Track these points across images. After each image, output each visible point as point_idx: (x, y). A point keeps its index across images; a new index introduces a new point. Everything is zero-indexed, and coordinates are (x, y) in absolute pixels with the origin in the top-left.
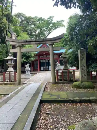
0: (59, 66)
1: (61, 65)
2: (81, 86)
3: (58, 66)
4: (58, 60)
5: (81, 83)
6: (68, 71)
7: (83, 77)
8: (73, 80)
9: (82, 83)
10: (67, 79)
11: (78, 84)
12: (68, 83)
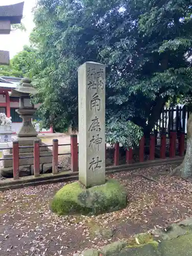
0: (9, 123)
1: (14, 121)
2: (89, 205)
3: (3, 122)
4: (6, 108)
5: (88, 192)
6: (36, 142)
7: (94, 166)
8: (50, 171)
9: (90, 189)
10: (30, 168)
11: (75, 199)
12: (35, 185)
